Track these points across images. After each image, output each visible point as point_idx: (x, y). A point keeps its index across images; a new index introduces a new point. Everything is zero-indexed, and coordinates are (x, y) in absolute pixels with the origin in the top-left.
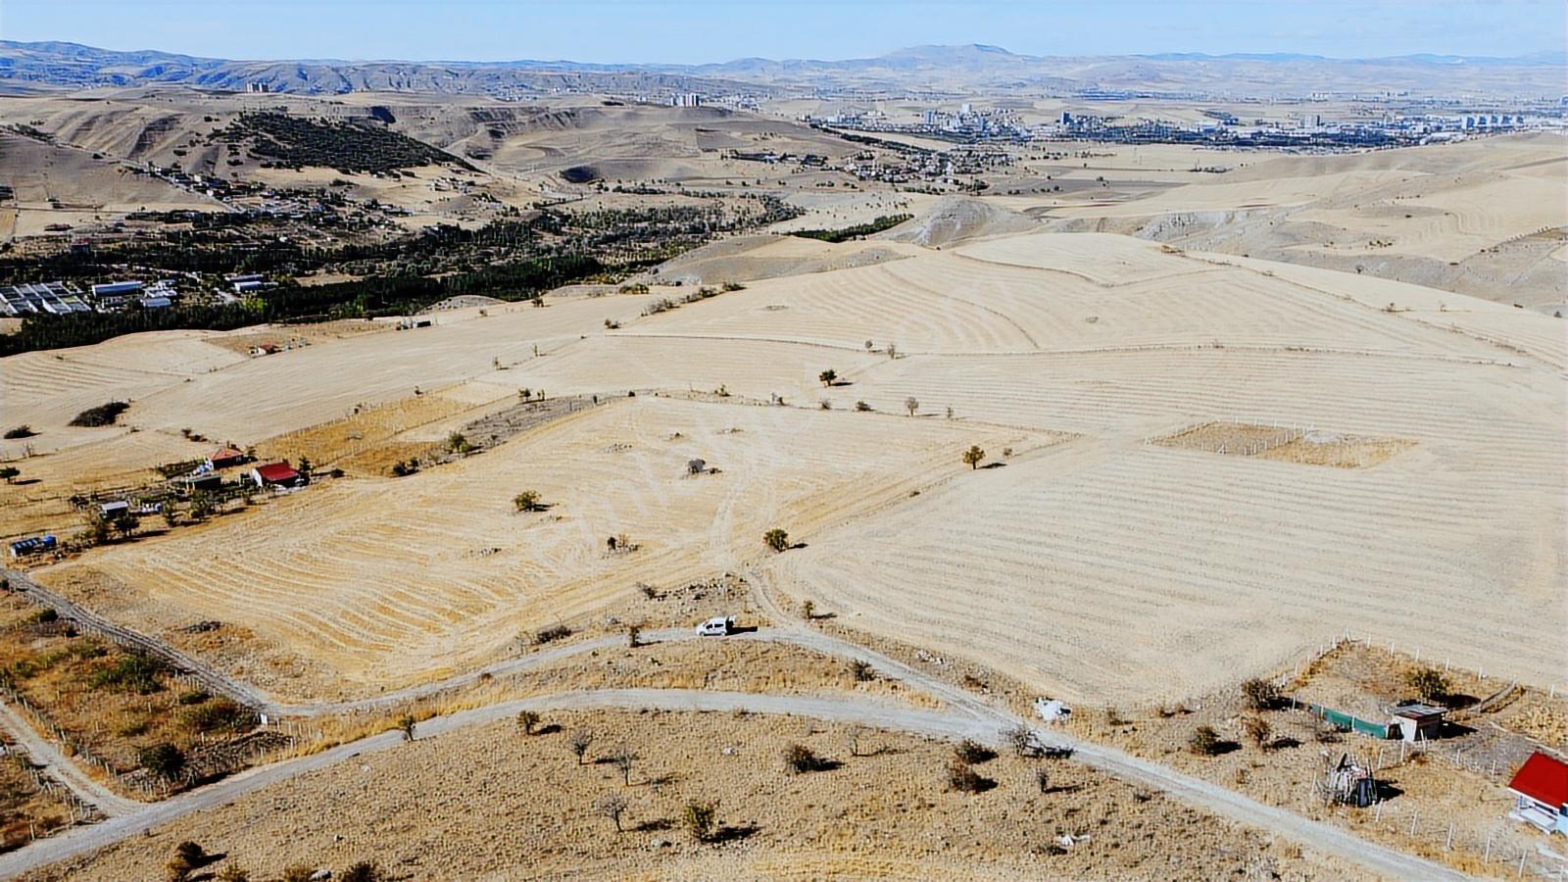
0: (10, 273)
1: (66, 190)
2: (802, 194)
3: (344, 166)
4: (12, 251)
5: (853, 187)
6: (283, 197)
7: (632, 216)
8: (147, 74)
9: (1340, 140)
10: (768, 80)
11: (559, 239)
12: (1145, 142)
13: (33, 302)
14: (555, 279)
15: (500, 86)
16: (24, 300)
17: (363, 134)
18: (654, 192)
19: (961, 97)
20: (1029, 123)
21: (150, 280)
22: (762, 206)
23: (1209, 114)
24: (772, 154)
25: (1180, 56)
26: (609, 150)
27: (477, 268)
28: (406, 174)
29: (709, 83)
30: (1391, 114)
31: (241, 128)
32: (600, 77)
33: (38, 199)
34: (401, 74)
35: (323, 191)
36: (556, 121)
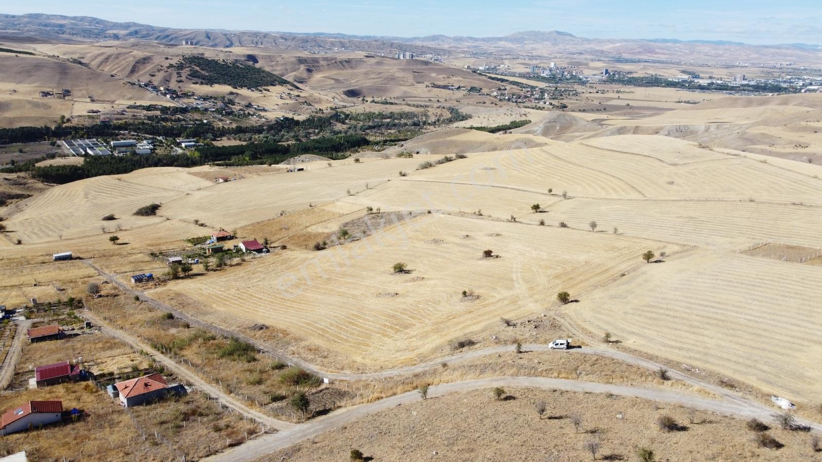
0: (70, 133)
1: (97, 91)
2: (470, 108)
3: (234, 84)
4: (71, 123)
5: (496, 105)
6: (205, 99)
7: (382, 116)
8: (130, 34)
9: (758, 88)
10: (446, 46)
11: (345, 126)
12: (649, 86)
13: (82, 149)
14: (345, 147)
15: (308, 45)
16: (78, 148)
17: (244, 69)
18: (392, 104)
19: (550, 59)
20: (586, 73)
21: (139, 139)
22: (448, 113)
23: (684, 72)
24: (452, 86)
25: (666, 41)
26: (368, 81)
27: (304, 140)
28: (265, 90)
29: (416, 47)
30: (783, 75)
31: (182, 63)
32: (360, 42)
33: (83, 96)
34: (258, 38)
35: (224, 98)
36: (340, 65)
